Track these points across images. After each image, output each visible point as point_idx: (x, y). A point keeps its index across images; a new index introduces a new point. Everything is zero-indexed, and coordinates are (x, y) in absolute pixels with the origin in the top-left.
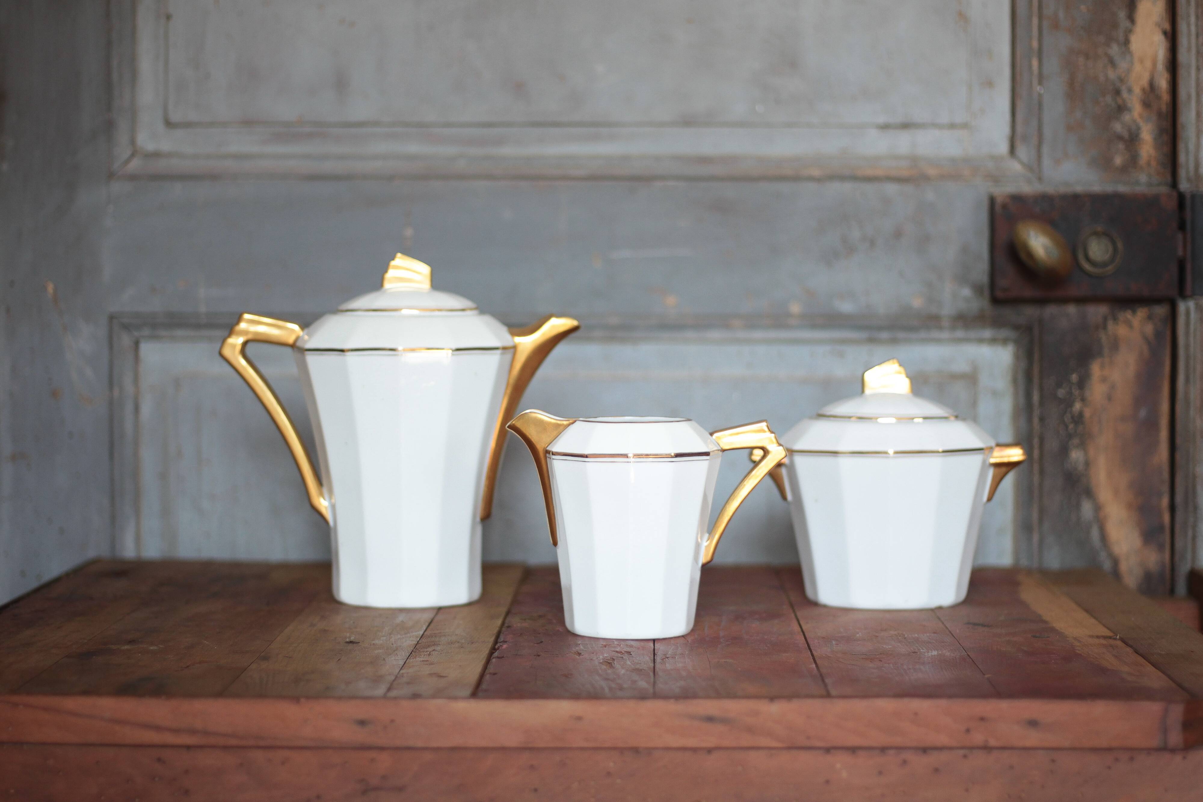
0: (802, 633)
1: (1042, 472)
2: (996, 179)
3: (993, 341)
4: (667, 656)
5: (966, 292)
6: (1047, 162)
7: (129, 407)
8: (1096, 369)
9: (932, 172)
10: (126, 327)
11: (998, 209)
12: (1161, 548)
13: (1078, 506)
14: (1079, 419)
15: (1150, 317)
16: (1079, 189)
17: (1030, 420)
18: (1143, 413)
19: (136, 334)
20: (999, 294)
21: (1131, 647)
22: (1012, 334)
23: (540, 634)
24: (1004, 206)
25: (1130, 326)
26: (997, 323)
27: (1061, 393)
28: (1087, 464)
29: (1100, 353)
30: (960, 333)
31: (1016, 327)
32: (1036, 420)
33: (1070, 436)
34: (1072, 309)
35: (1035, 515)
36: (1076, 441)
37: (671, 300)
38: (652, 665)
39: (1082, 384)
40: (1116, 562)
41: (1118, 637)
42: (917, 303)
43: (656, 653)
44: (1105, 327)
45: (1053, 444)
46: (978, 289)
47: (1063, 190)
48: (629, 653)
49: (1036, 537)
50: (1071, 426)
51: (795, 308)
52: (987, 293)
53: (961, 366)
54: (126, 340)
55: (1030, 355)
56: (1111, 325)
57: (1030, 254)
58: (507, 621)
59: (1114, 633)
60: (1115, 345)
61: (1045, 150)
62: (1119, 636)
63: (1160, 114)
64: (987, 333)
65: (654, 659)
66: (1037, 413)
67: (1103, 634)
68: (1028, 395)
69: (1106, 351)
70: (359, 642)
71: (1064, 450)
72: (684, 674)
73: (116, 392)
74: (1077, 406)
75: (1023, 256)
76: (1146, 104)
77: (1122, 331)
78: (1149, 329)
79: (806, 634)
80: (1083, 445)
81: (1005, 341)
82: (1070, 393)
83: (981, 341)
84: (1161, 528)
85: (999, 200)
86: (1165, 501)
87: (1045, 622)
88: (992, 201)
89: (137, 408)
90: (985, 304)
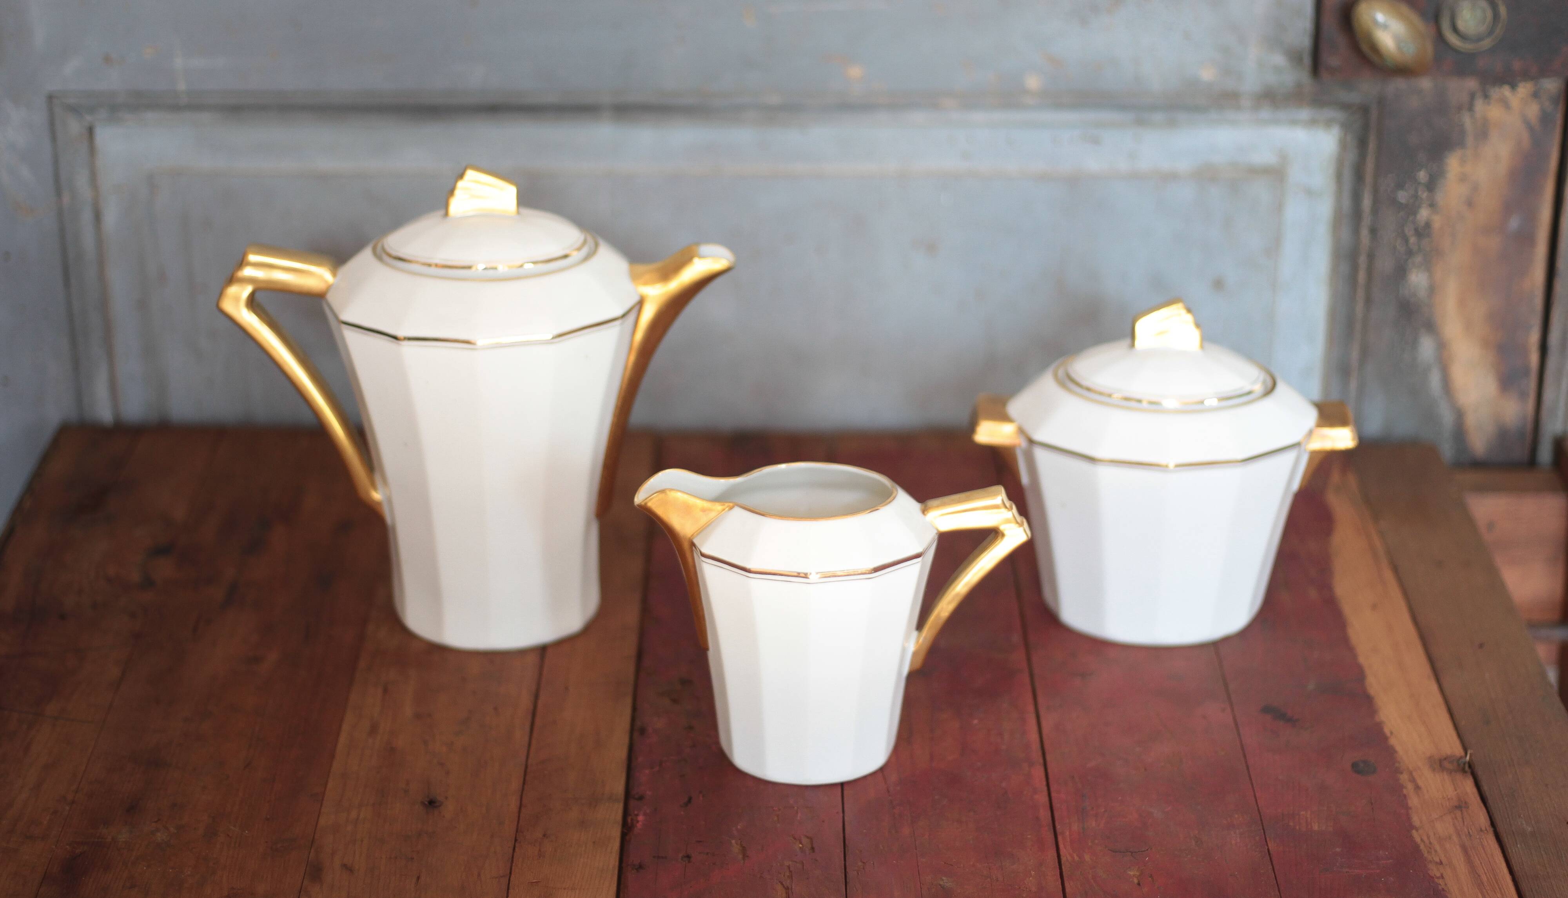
1: (1368, 300)
3: (1312, 123)
5: (1278, 59)
7: (87, 216)
8: (1453, 164)
10: (75, 110)
12: (1523, 396)
13: (1414, 344)
14: (1424, 231)
15: (1535, 95)
17: (1356, 231)
18: (1514, 223)
19: (89, 118)
22: (1339, 115)
25: (1505, 104)
26: (1318, 101)
27: (1402, 196)
28: (1432, 289)
29: (1461, 143)
30: (1265, 113)
31: (1345, 107)
32: (1365, 232)
33: (1410, 253)
34: (1425, 83)
35: (1355, 354)
36: (1418, 259)
37: (855, 72)
39: (1433, 183)
40: (1459, 415)
42: (1207, 75)
44: (1471, 108)
45: (1385, 264)
46: (1294, 56)
49: (1353, 385)
50: (1413, 240)
51: (1033, 82)
52: (1307, 59)
53: (1264, 157)
54: (75, 126)
55: (1362, 143)
56: (1479, 105)
57: (1375, 48)
60: (1483, 133)
66: (1367, 221)
68: (1356, 197)
69: (1470, 140)
71: (1401, 272)
73: (66, 199)
74: (1424, 214)
77: (1493, 112)
78: (1533, 110)
80: (1428, 266)
81: (1328, 123)
82: (1416, 196)
83: (1294, 122)
84: (1526, 372)
86: (1534, 337)
87: (1370, 702)
89: (98, 217)
90: (1304, 76)
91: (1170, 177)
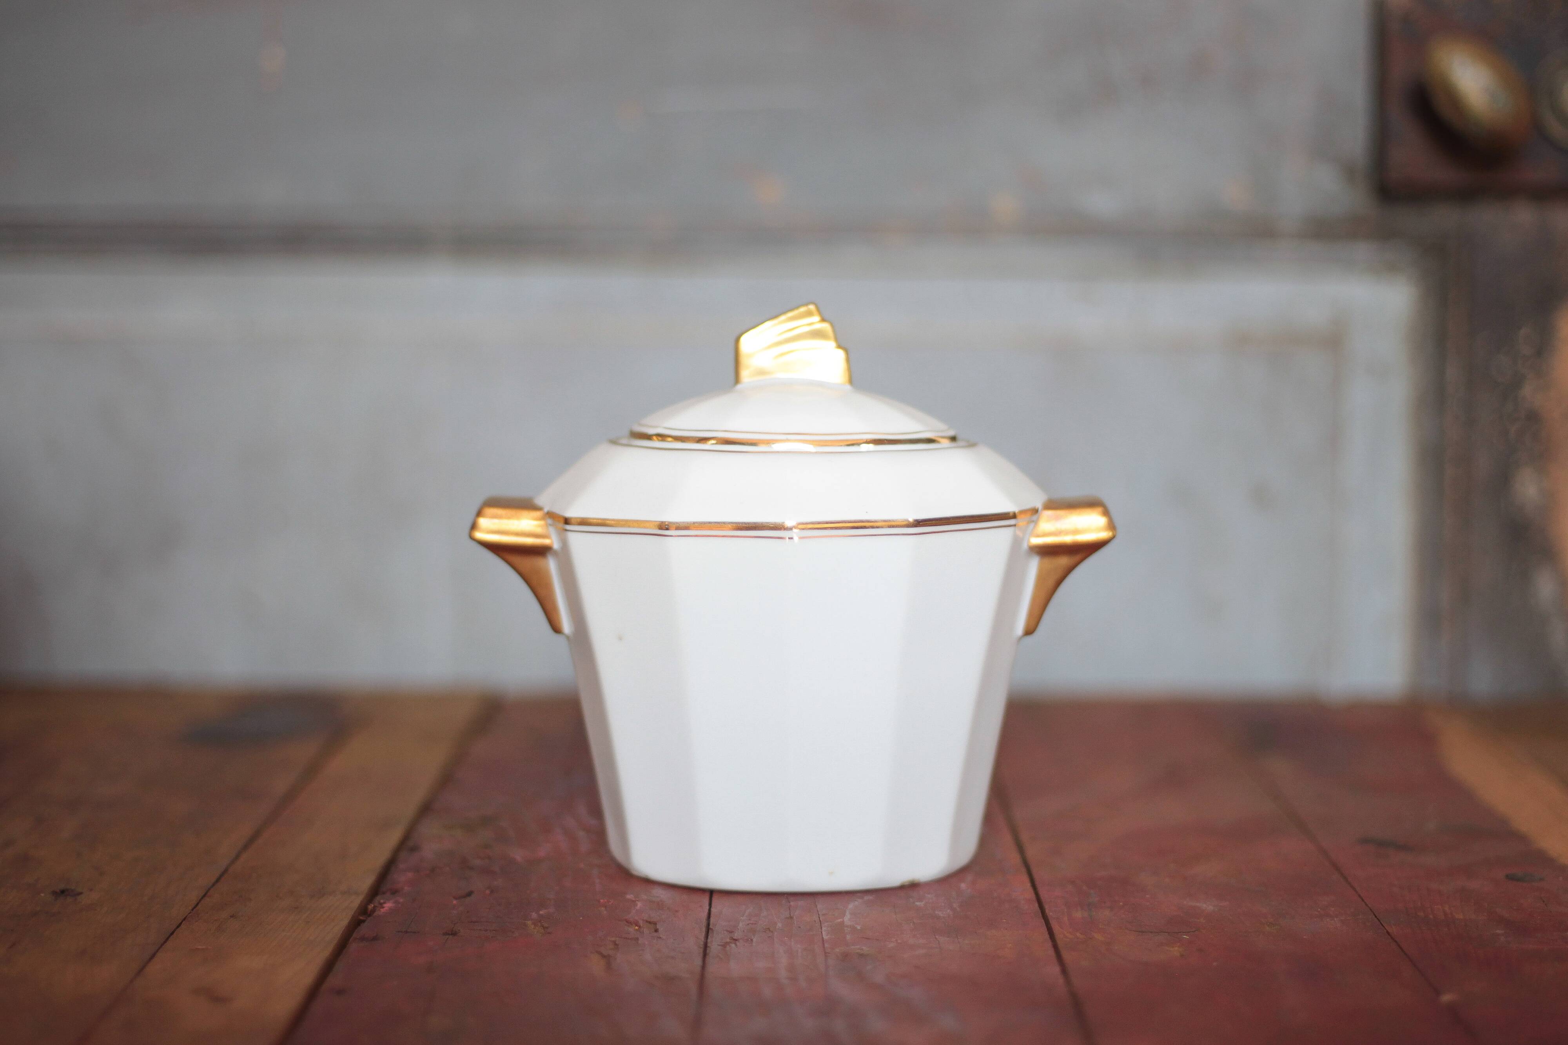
0: (1024, 870)
4: (736, 935)
5: (1329, 176)
8: (1563, 321)
11: (1392, 22)
13: (1528, 581)
20: (1391, 181)
23: (472, 869)
24: (1404, 18)
26: (1382, 234)
28: (1547, 500)
33: (1512, 448)
34: (1523, 212)
36: (1525, 456)
37: (772, 190)
38: (698, 962)
43: (711, 927)
45: (1484, 464)
51: (1005, 208)
52: (1366, 177)
55: (1442, 297)
57: (1455, 103)
58: (412, 833)
64: (1366, 253)
65: (706, 946)
66: (1451, 405)
70: (81, 893)
72: (767, 991)
74: (1528, 390)
75: (1442, 108)
79: (1034, 871)
80: (1536, 464)
81: (1398, 270)
83: (1352, 267)
85: (1391, 2)
87: (1521, 838)
88: (1377, 2)
91: (1188, 346)
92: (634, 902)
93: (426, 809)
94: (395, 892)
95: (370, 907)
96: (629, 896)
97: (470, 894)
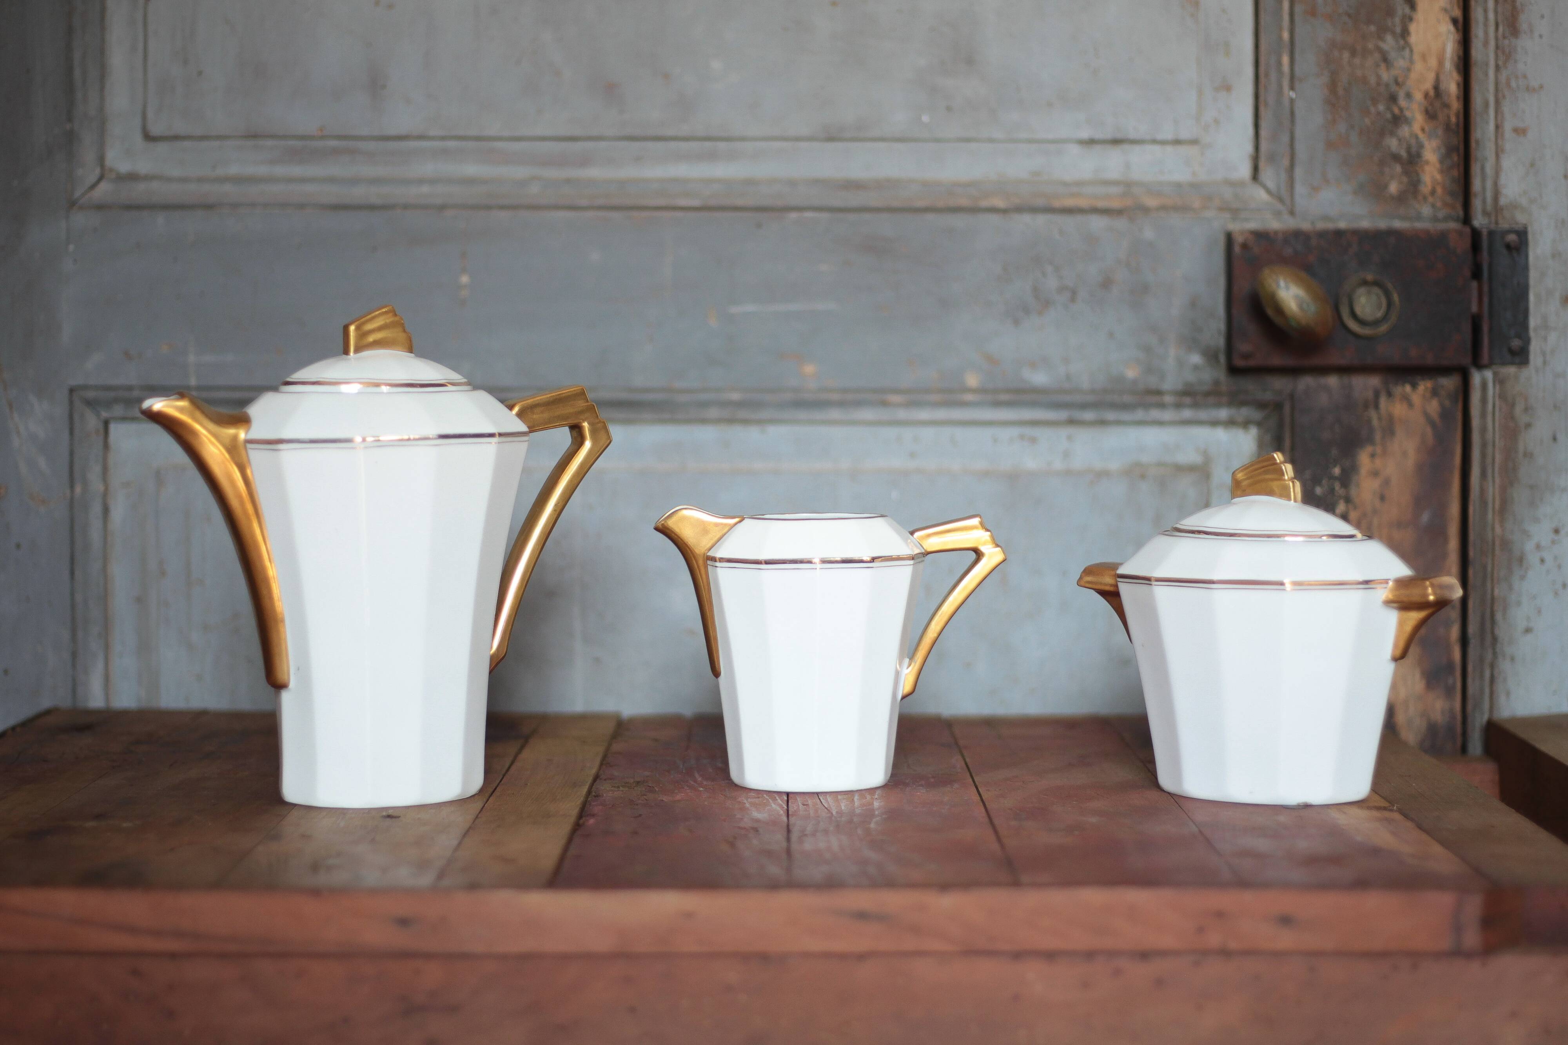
2: (1235, 213)
3: (1230, 423)
4: (806, 833)
5: (1196, 359)
6: (1300, 189)
7: (96, 509)
8: (1364, 459)
9: (1151, 202)
10: (93, 405)
11: (1237, 249)
12: (1449, 692)
15: (1435, 393)
16: (1342, 225)
18: (1425, 517)
19: (106, 413)
20: (1239, 362)
21: (1412, 820)
22: (1255, 414)
23: (637, 805)
24: (1245, 246)
25: (1408, 401)
26: (1235, 400)
27: (1320, 490)
29: (1370, 440)
30: (1188, 413)
31: (1261, 405)
34: (1333, 381)
37: (809, 369)
38: (785, 844)
39: (1346, 480)
41: (1395, 808)
42: (1131, 373)
44: (1377, 407)
46: (1211, 356)
47: (1321, 226)
48: (756, 830)
51: (972, 380)
52: (1222, 359)
53: (1188, 456)
54: (92, 422)
55: (1279, 441)
56: (1383, 401)
57: (1279, 310)
58: (594, 789)
59: (1389, 802)
60: (1389, 430)
61: (1299, 172)
62: (1397, 806)
63: (1447, 127)
64: (1223, 413)
67: (1376, 804)
69: (1378, 436)
70: (400, 817)
72: (827, 855)
73: (78, 489)
74: (1341, 508)
75: (1270, 312)
76: (1430, 115)
77: (1398, 409)
78: (1434, 407)
81: (1246, 424)
82: (1332, 490)
83: (1215, 423)
84: (1450, 667)
85: (1239, 239)
86: (1455, 632)
88: (1229, 238)
89: (106, 510)
90: (1221, 374)
91: (1102, 475)
92: (742, 819)
93: (596, 778)
94: (593, 815)
95: (581, 821)
96: (738, 816)
97: (640, 815)
